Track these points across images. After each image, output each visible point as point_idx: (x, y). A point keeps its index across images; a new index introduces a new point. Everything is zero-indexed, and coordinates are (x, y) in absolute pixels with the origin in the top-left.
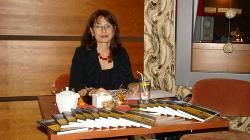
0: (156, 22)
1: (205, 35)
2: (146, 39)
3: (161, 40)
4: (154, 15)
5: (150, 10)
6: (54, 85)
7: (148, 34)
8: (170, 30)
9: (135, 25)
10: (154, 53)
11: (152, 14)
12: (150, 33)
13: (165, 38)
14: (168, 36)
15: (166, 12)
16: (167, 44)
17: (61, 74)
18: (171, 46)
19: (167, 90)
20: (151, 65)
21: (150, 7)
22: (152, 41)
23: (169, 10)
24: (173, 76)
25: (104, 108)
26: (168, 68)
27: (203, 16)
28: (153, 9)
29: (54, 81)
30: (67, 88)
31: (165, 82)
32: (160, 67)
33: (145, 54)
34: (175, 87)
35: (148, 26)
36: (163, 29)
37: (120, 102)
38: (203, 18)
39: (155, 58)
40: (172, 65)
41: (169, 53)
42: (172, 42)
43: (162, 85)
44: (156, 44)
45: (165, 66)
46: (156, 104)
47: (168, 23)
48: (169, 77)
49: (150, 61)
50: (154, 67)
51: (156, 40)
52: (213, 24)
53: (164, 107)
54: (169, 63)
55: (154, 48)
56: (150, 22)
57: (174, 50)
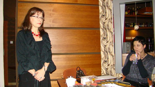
0: (106, 46)
1: (127, 50)
2: (102, 53)
3: (108, 53)
4: (105, 43)
5: (103, 41)
6: (62, 74)
7: (102, 51)
8: (112, 49)
9: (97, 47)
10: (106, 59)
12: (104, 50)
13: (110, 52)
14: (111, 52)
15: (110, 41)
16: (111, 55)
17: (65, 69)
18: (113, 56)
19: (112, 76)
20: (104, 65)
21: (103, 39)
22: (104, 54)
23: (111, 40)
24: (114, 69)
25: (86, 85)
26: (112, 66)
27: (126, 42)
29: (62, 73)
30: (71, 77)
31: (111, 72)
32: (108, 65)
33: (102, 59)
34: (115, 74)
35: (102, 47)
36: (109, 49)
37: (93, 82)
38: (126, 43)
39: (106, 61)
40: (114, 64)
41: (112, 59)
42: (113, 54)
43: (109, 73)
44: (106, 55)
45: (111, 65)
46: (109, 82)
47: (111, 46)
48: (112, 69)
49: (104, 62)
50: (106, 65)
51: (106, 53)
52: (130, 45)
53: (112, 84)
54: (112, 64)
55: (105, 57)
57: (114, 57)
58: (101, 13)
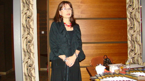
0: (133, 35)
2: (129, 42)
3: (135, 42)
4: (132, 32)
5: (130, 30)
6: (90, 62)
7: (129, 40)
8: (139, 38)
9: (123, 36)
10: (132, 48)
11: (131, 32)
12: (130, 40)
13: (137, 42)
14: (138, 41)
15: (137, 31)
16: (138, 44)
17: (93, 57)
18: (140, 45)
19: (138, 64)
20: (131, 53)
21: (130, 29)
22: (131, 43)
23: (138, 30)
24: (141, 58)
25: (115, 72)
26: (139, 55)
28: (131, 30)
29: (91, 60)
30: (100, 64)
31: (138, 60)
32: (135, 54)
33: (128, 48)
34: (142, 63)
35: (129, 37)
36: (136, 38)
37: (121, 70)
39: (133, 50)
40: (141, 53)
41: (139, 48)
42: (140, 43)
43: (136, 62)
45: (138, 54)
47: (138, 35)
48: (139, 58)
49: (130, 51)
50: (132, 54)
51: (133, 43)
54: (139, 52)
55: (132, 46)
56: (130, 35)
57: (141, 47)
58: (128, 3)
